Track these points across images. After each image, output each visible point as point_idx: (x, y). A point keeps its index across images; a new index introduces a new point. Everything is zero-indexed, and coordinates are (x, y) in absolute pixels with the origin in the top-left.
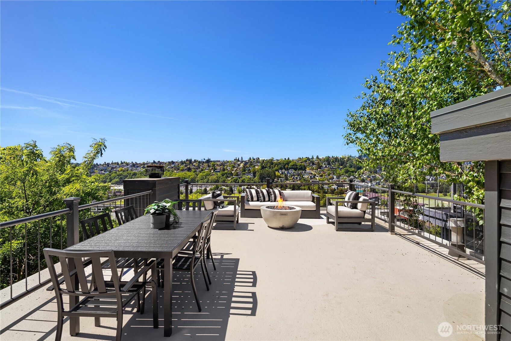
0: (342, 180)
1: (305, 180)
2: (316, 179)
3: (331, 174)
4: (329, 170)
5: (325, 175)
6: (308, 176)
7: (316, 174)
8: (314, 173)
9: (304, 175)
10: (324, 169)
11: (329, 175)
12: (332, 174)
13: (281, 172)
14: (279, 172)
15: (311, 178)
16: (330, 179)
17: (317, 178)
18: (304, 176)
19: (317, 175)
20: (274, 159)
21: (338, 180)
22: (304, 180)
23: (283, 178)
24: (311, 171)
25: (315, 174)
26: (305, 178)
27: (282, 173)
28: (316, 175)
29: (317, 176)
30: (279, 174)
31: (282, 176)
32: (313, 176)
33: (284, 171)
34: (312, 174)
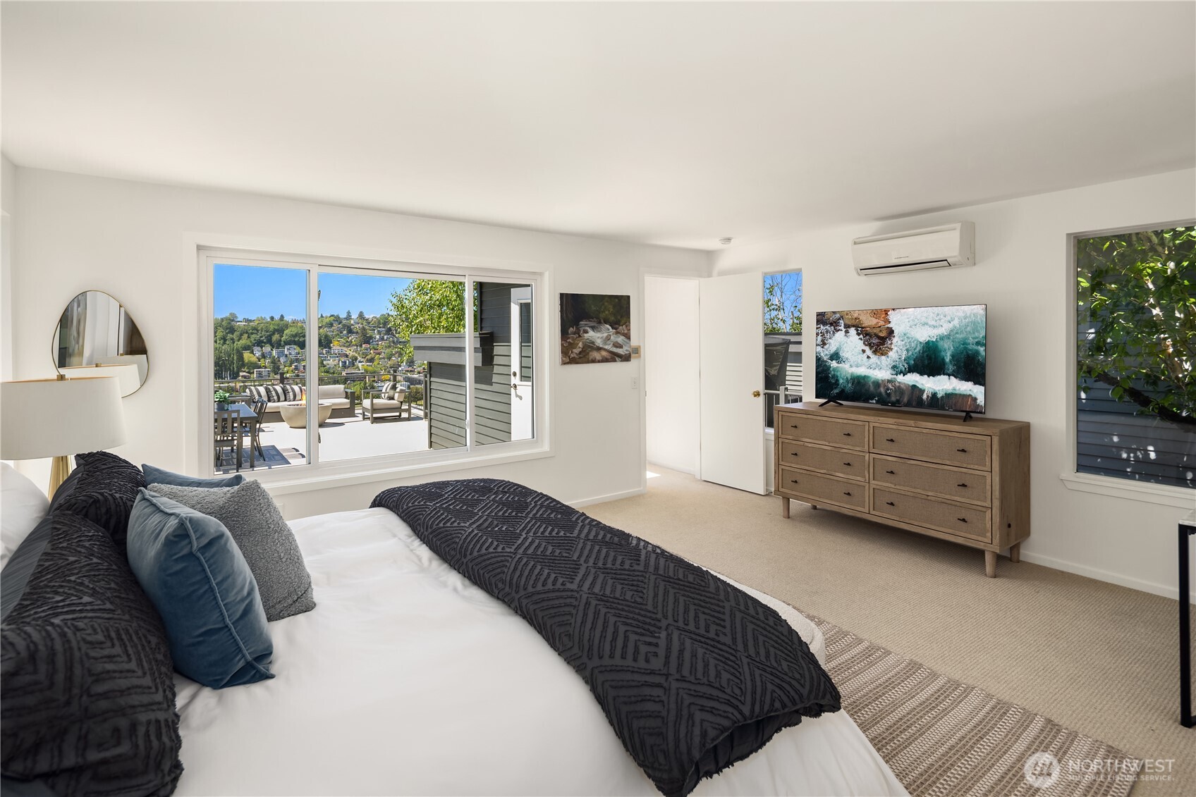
0: (419, 369)
1: (327, 372)
2: (358, 367)
3: (394, 355)
4: (390, 347)
5: (380, 359)
6: (337, 361)
7: (357, 355)
8: (351, 352)
9: (325, 360)
10: (377, 344)
11: (389, 359)
12: (397, 355)
13: (258, 354)
14: (252, 352)
15: (344, 366)
16: (391, 368)
17: (360, 365)
18: (324, 362)
19: (359, 359)
20: (236, 317)
21: (410, 369)
22: (325, 372)
23: (266, 368)
24: (345, 348)
25: (353, 356)
26: (328, 366)
27: (264, 356)
28: (356, 359)
29: (360, 362)
30: (254, 359)
31: (262, 363)
32: (349, 362)
33: (267, 349)
34: (347, 356)
